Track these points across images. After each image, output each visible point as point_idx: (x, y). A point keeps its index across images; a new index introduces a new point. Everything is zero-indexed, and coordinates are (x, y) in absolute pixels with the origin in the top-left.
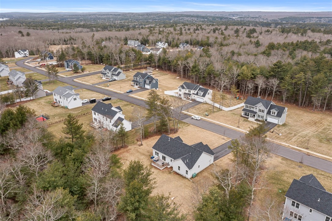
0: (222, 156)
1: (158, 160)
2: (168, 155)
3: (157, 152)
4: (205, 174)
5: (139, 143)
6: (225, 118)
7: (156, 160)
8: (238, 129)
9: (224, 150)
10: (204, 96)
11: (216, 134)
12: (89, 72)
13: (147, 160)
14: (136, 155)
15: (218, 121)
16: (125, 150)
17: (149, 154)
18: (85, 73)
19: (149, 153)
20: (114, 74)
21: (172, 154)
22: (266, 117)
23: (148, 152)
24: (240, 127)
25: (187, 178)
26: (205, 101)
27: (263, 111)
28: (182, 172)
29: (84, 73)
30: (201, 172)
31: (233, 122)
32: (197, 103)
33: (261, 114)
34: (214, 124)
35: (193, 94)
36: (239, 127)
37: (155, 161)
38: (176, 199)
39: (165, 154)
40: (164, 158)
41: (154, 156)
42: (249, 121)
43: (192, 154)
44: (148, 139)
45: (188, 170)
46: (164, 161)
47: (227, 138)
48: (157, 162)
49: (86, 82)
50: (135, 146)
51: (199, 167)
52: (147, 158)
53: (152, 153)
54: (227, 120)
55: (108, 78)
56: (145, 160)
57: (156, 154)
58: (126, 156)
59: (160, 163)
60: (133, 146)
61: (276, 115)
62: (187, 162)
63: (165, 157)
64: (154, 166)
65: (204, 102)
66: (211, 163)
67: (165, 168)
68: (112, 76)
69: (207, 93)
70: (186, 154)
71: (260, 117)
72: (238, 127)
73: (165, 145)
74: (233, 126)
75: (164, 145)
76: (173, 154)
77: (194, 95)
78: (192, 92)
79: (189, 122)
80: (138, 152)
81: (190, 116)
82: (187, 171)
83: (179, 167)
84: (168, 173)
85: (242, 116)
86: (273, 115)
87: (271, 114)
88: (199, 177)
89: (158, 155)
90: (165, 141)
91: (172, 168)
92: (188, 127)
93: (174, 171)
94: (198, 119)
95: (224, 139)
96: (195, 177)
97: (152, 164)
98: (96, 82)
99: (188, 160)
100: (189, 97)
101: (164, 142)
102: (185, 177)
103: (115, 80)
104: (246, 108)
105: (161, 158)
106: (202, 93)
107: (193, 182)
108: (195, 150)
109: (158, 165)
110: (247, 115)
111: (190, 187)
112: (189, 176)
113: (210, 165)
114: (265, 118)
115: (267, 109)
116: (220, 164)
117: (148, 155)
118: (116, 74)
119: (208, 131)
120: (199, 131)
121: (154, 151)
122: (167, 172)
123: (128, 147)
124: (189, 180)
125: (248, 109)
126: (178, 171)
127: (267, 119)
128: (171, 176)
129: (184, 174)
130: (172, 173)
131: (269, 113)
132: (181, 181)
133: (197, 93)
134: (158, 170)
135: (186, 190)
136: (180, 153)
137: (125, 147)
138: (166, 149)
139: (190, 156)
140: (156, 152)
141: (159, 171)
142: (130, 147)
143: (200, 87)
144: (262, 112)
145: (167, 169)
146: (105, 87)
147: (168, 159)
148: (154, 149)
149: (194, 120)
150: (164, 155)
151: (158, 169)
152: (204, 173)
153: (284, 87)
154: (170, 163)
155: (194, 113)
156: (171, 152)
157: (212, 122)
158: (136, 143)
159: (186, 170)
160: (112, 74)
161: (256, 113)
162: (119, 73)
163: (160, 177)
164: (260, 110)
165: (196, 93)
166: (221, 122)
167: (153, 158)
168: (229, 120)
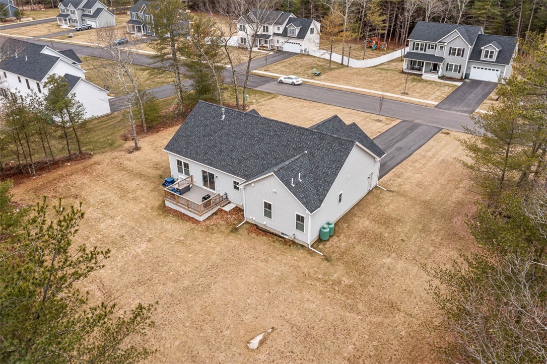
0: (394, 162)
1: (188, 189)
2: (223, 168)
3: (184, 160)
4: (363, 223)
5: (130, 144)
6: (363, 77)
7: (180, 188)
8: (405, 97)
9: (394, 148)
10: (301, 36)
11: (353, 111)
12: (34, 19)
13: (152, 191)
14: (112, 180)
15: (348, 84)
16: (80, 166)
17: (159, 172)
18: (24, 20)
19: (158, 169)
20: (87, 13)
21: (236, 162)
22: (468, 68)
23: (156, 166)
24: (409, 93)
25: (302, 246)
26: (305, 51)
27: (460, 53)
28: (282, 223)
29: (20, 21)
30: (346, 218)
31: (388, 84)
32: (287, 55)
33: (454, 60)
34: (340, 90)
35: (275, 34)
36: (407, 94)
37: (177, 190)
38: (268, 342)
39: (210, 164)
40: (209, 180)
41: (175, 177)
42: (426, 81)
43: (312, 154)
44: (158, 132)
45: (303, 211)
46: (208, 189)
47: (386, 119)
48: (186, 196)
49: (21, 35)
50: (116, 154)
51: (340, 200)
52: (152, 186)
53: (167, 169)
54: (371, 81)
55: (74, 24)
56: (144, 193)
57: (180, 171)
58: (78, 184)
59: (195, 198)
60: (109, 153)
61: (494, 59)
62: (297, 183)
63: (212, 176)
64: (176, 211)
65: (303, 52)
66: (373, 185)
67: (215, 213)
68: (83, 20)
69: (310, 30)
70: (288, 158)
71: (451, 70)
72: (405, 94)
73: (210, 135)
74: (391, 93)
75: (204, 136)
76: (240, 162)
77: (276, 38)
78: (272, 29)
79: (274, 90)
80: (123, 169)
81: (274, 79)
82: (300, 219)
83: (268, 206)
84: (227, 231)
85: (403, 72)
86: (488, 59)
87: (482, 58)
88: (342, 235)
89: (187, 173)
90: (208, 123)
91: (239, 210)
92: (273, 100)
93: (247, 223)
94: (296, 83)
95: (379, 121)
96: (331, 236)
97: (168, 204)
98: (43, 33)
99: (303, 177)
100: (265, 45)
101: (206, 126)
102: (294, 242)
103: (90, 28)
104: (415, 51)
105: (198, 181)
106: (297, 31)
107: (327, 259)
108: (322, 139)
109: (188, 205)
110: (416, 69)
111: (318, 280)
112: (308, 236)
113: (370, 192)
114: (464, 70)
115: (471, 46)
116: (400, 185)
117: (153, 177)
118: (92, 14)
119: (329, 107)
120: (305, 107)
121: (173, 160)
122: (223, 228)
123: (90, 156)
124: (311, 253)
125: (419, 51)
126: (264, 222)
127: (469, 74)
128: (240, 243)
129: (288, 229)
130: (241, 231)
131: (475, 56)
132: (278, 258)
133: (285, 30)
134: (189, 225)
135: (307, 296)
136: (266, 154)
137: (83, 156)
138: (215, 146)
139: (305, 160)
140: (179, 163)
141: (193, 226)
142: (96, 158)
143: (291, 16)
144: (458, 54)
145: (222, 217)
146: (63, 39)
147: (224, 182)
148: (171, 150)
149: (286, 87)
150: (210, 170)
151: (190, 219)
152: (357, 219)
153: (483, 11)
154: (233, 195)
155: (282, 73)
156: (234, 154)
157: (335, 88)
158: (120, 146)
159: (298, 216)
160: (83, 15)
161: (441, 59)
162: (99, 11)
163: (198, 247)
164: (452, 52)
165: (281, 32)
166: (356, 87)
167: (173, 182)
168: (375, 82)
